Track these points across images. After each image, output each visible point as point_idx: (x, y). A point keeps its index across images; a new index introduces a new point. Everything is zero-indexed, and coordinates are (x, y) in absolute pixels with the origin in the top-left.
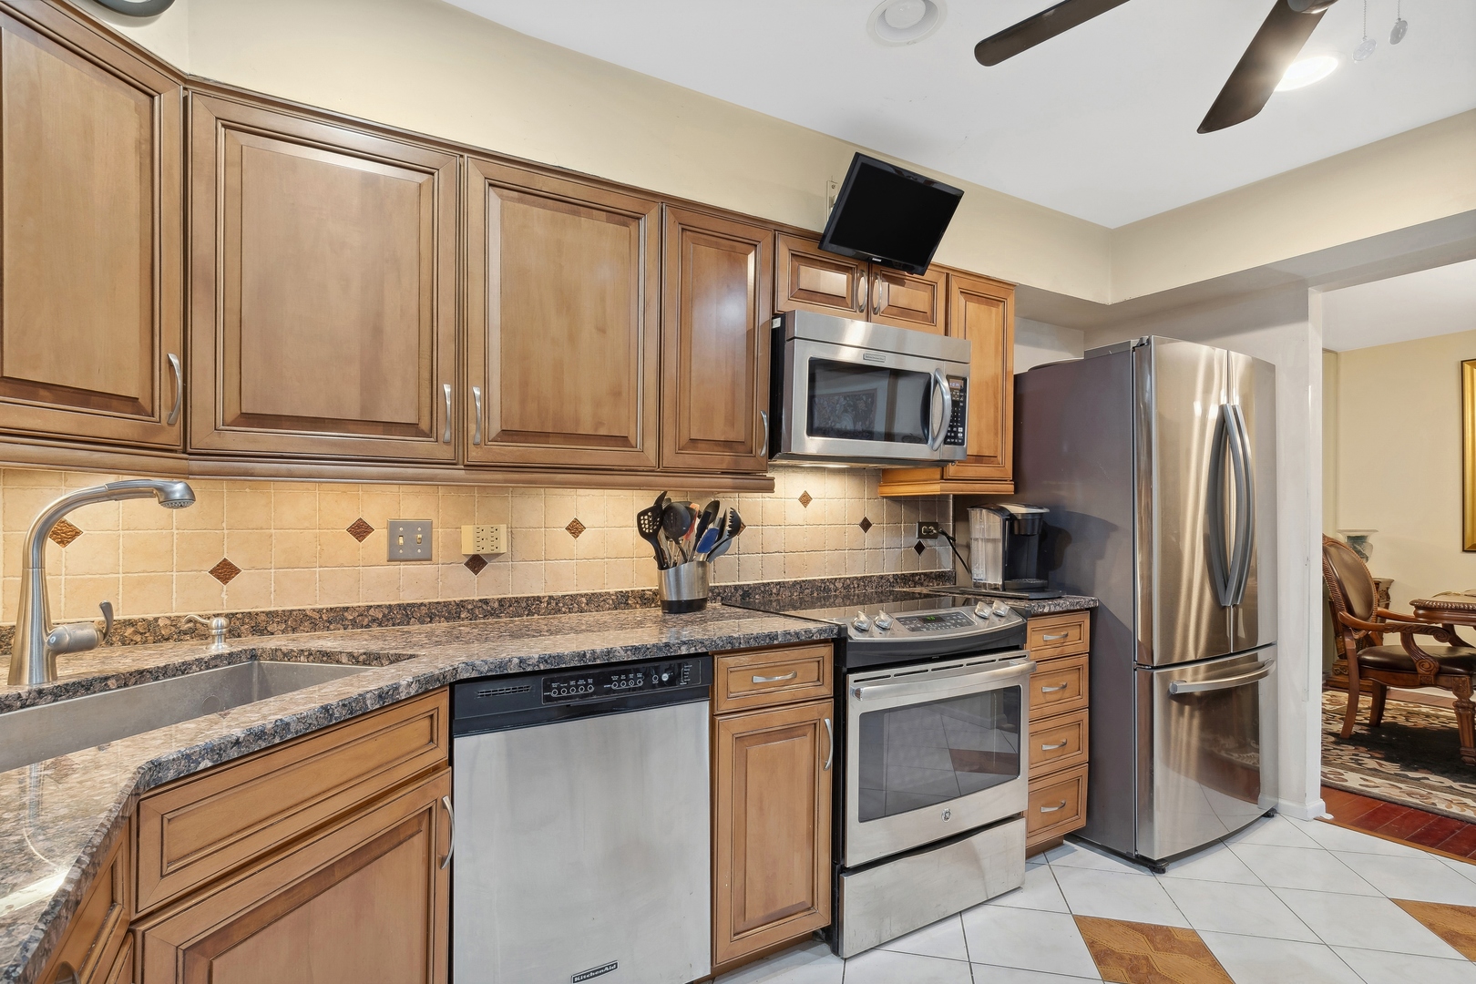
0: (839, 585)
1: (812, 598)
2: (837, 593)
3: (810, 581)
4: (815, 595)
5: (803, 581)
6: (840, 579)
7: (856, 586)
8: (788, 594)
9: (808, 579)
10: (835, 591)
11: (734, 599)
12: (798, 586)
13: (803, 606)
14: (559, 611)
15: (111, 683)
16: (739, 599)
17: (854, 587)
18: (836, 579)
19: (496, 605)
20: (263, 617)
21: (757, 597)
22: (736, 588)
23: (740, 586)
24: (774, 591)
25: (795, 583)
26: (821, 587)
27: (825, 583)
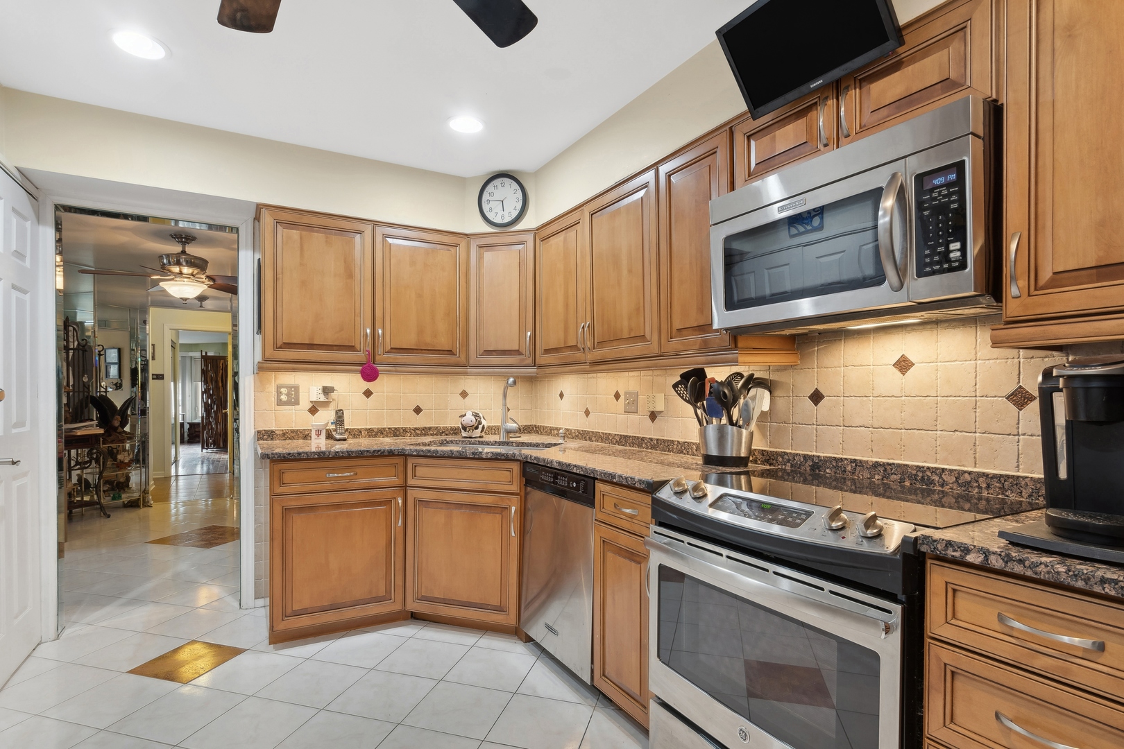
0: (950, 479)
1: (903, 487)
2: (946, 489)
3: (899, 466)
4: (907, 483)
5: (889, 464)
6: (951, 471)
7: (984, 485)
8: (866, 474)
9: (896, 462)
10: (942, 486)
11: (803, 468)
12: (881, 469)
13: (888, 494)
14: (682, 452)
15: (514, 444)
16: (808, 469)
17: (979, 487)
18: (943, 470)
19: (655, 442)
20: (591, 434)
21: (828, 471)
22: (806, 457)
23: (811, 457)
24: (849, 468)
25: (876, 465)
26: (916, 475)
27: (924, 472)
